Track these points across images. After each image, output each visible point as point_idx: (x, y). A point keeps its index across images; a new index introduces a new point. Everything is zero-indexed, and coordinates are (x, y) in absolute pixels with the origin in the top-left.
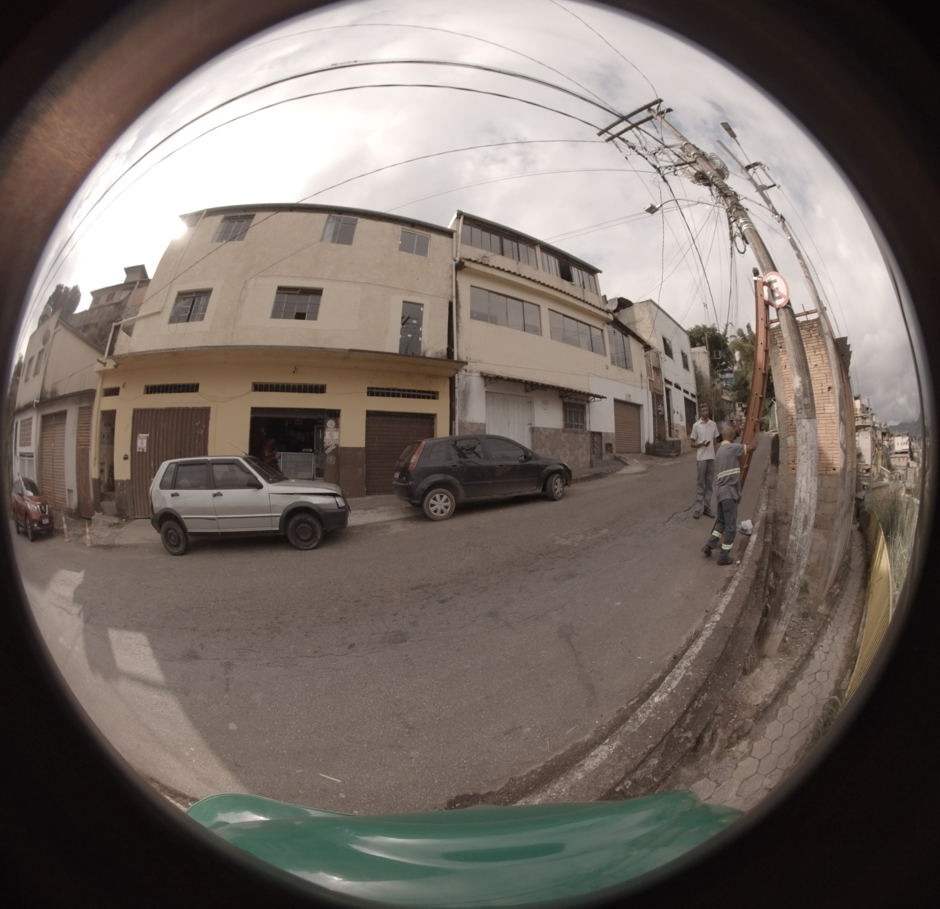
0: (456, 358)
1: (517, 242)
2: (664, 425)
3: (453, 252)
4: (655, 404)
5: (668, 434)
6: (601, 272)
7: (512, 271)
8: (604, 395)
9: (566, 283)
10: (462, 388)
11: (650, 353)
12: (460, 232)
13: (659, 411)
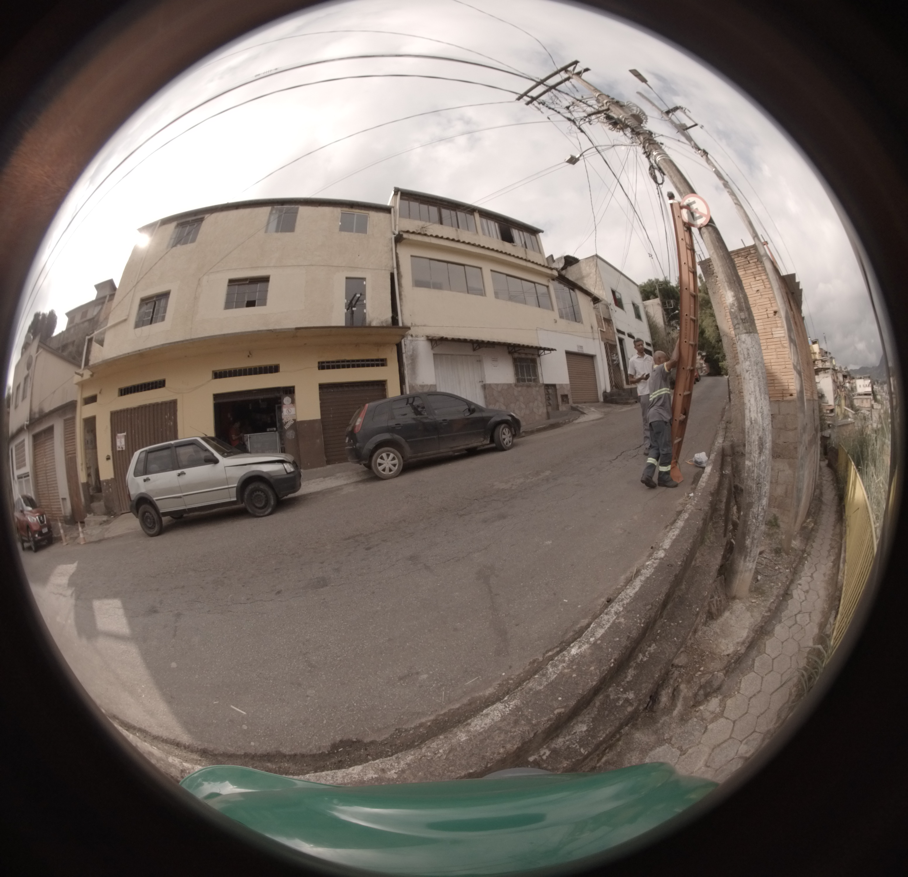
0: (400, 324)
1: (455, 210)
2: (620, 374)
3: (391, 227)
4: (609, 354)
5: (625, 382)
6: (542, 232)
7: (451, 238)
8: (554, 348)
9: (507, 244)
10: (410, 353)
11: (599, 305)
12: (397, 207)
13: (613, 361)
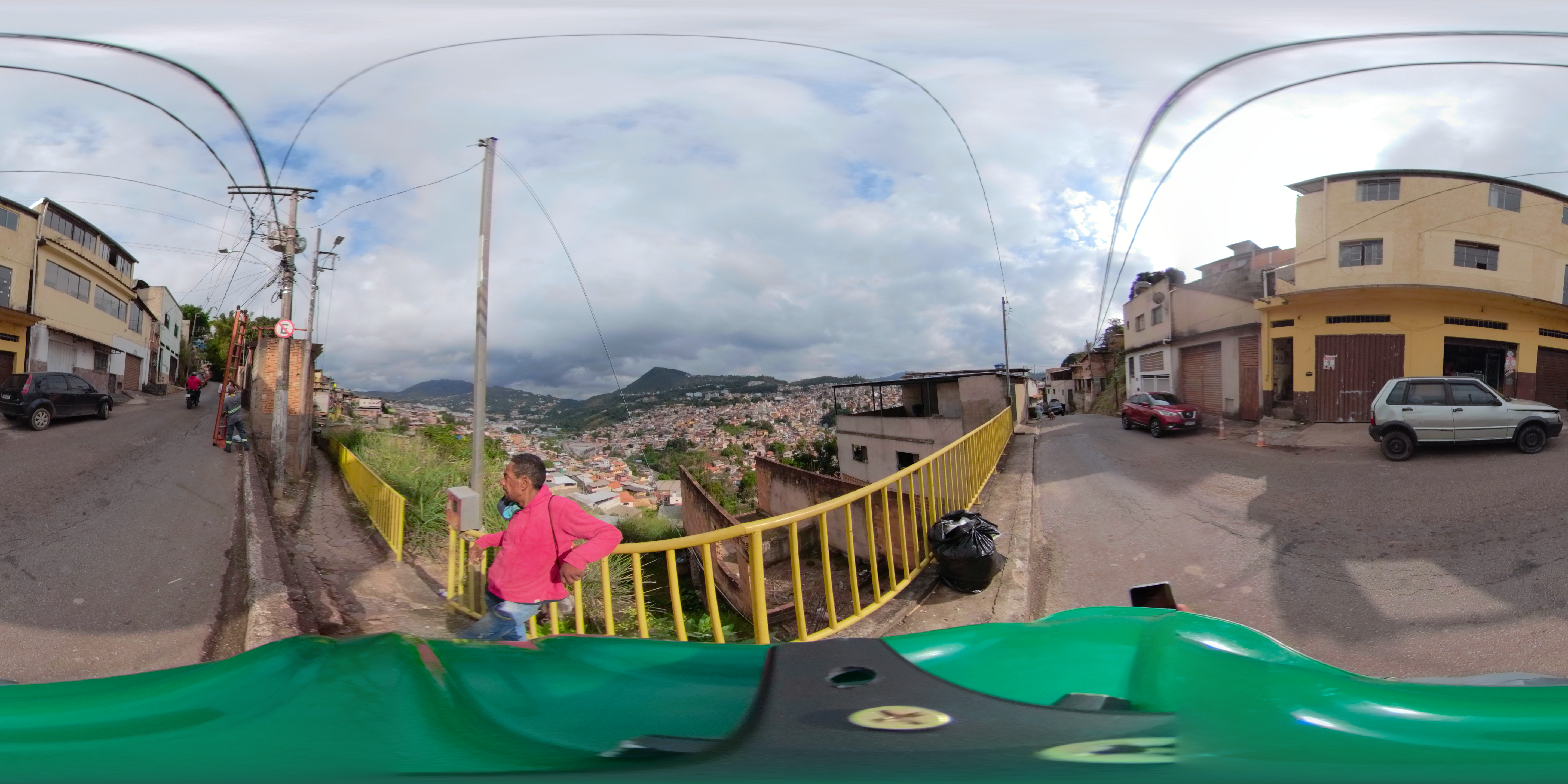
0: (32, 313)
1: (84, 229)
2: (155, 373)
3: (36, 232)
4: (152, 359)
5: (156, 379)
6: (137, 261)
7: (79, 253)
9: (114, 268)
10: (36, 337)
11: (155, 323)
12: (43, 214)
13: (153, 364)
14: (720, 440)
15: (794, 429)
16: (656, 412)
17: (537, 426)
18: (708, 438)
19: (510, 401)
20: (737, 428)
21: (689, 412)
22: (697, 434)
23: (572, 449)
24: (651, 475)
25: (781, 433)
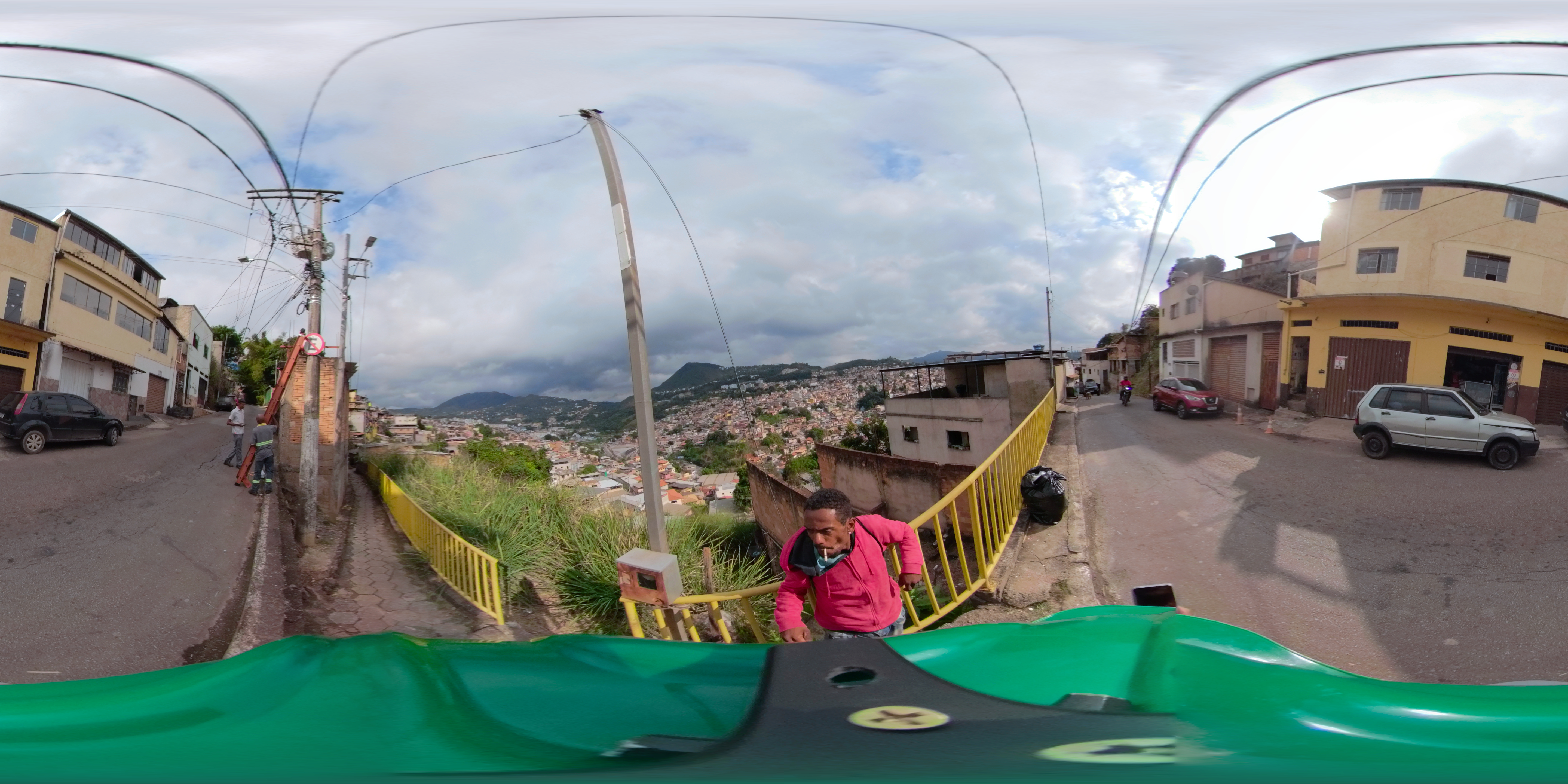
0: (45, 329)
1: (106, 242)
2: (182, 396)
3: (55, 244)
4: (179, 381)
5: (183, 402)
6: (162, 277)
10: (47, 353)
11: (182, 342)
12: (65, 227)
13: (180, 385)
14: (759, 430)
15: (831, 414)
16: (693, 407)
17: (575, 432)
18: (747, 429)
19: (546, 409)
20: (775, 418)
21: (726, 404)
22: (736, 426)
23: (612, 452)
24: (694, 470)
25: (819, 419)
